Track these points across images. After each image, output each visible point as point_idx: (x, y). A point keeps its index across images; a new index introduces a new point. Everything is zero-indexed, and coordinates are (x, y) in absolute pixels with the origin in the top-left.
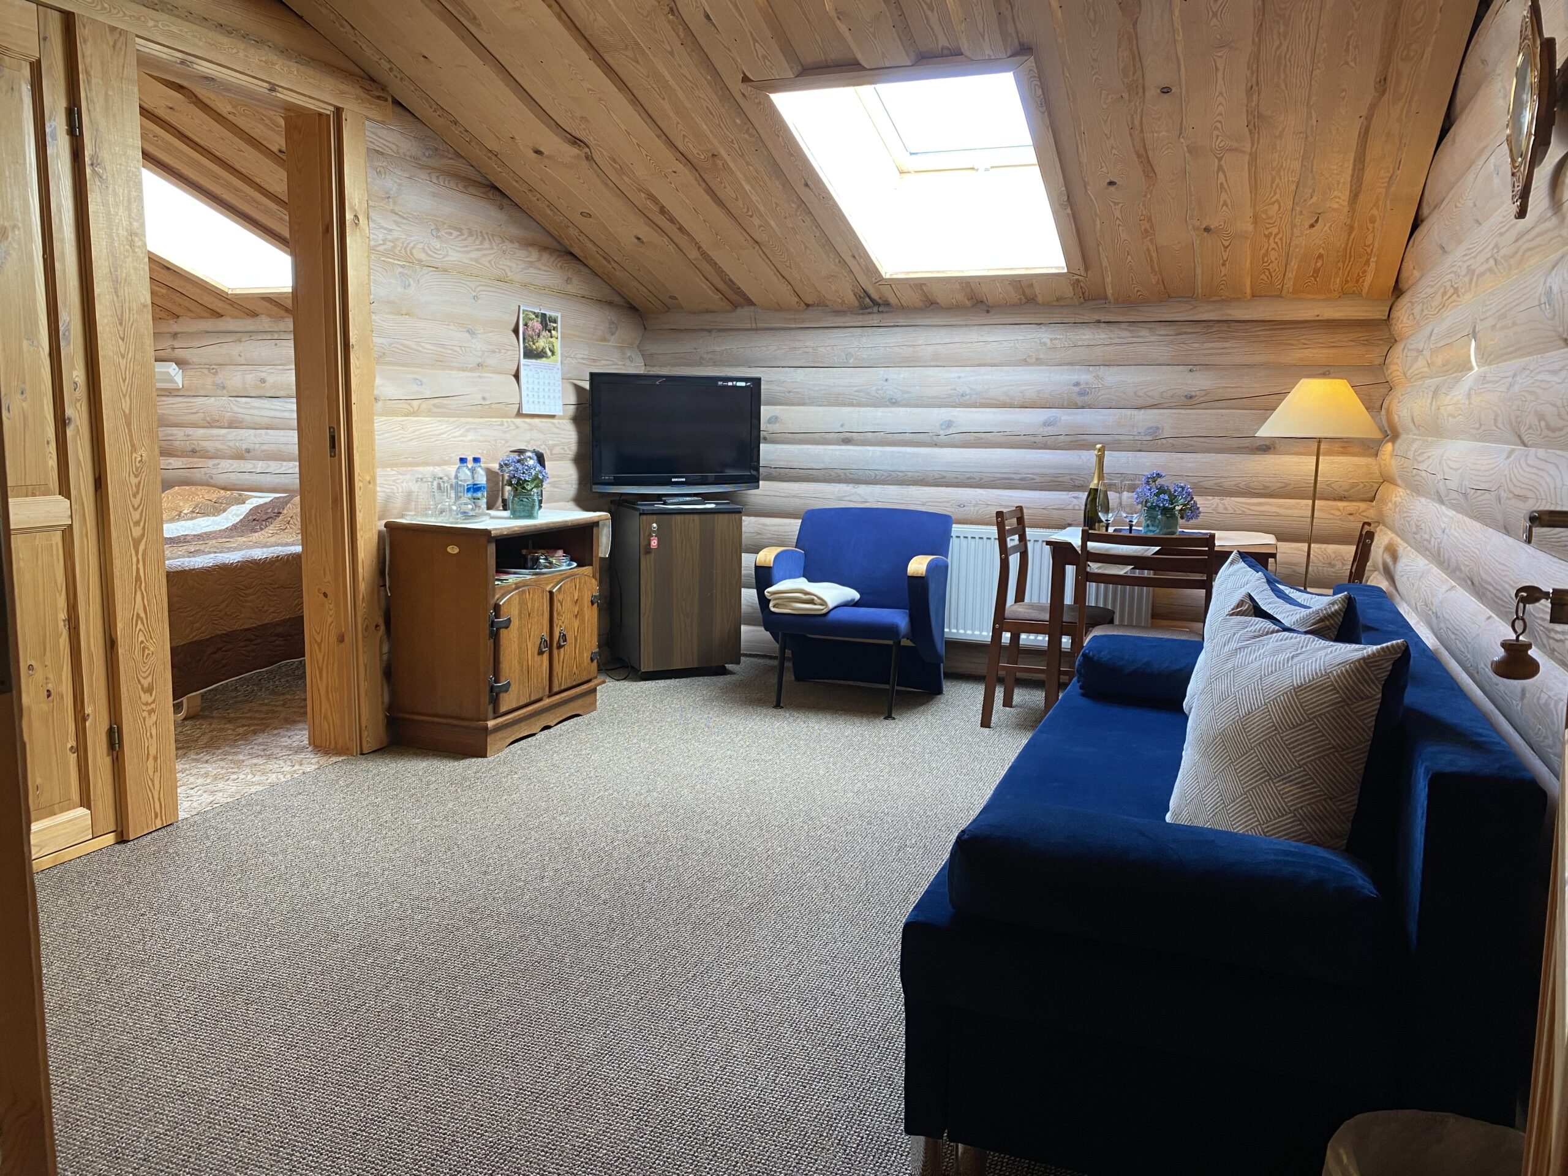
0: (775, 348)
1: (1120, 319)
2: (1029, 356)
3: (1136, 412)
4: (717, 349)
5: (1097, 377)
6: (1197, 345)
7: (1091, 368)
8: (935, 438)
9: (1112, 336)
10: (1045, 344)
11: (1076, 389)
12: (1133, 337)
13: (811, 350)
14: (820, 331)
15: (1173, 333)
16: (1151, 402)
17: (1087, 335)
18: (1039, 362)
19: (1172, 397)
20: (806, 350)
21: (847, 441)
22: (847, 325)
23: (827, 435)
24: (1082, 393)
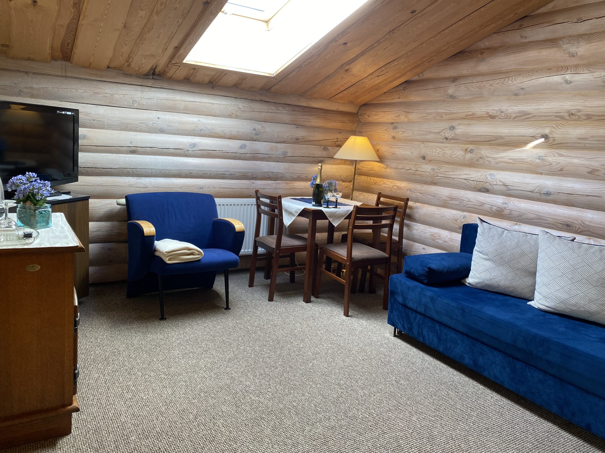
0: (83, 91)
1: (270, 100)
2: (233, 114)
3: (276, 144)
4: (35, 86)
5: (262, 127)
6: (300, 117)
7: (259, 122)
8: (186, 152)
9: (269, 108)
10: (240, 108)
11: (254, 132)
12: (277, 110)
13: (109, 95)
14: (114, 85)
15: (291, 110)
16: (283, 140)
17: (258, 106)
18: (237, 117)
19: (291, 138)
20: (106, 95)
21: (133, 152)
22: (131, 83)
23: (120, 148)
24: (257, 134)
